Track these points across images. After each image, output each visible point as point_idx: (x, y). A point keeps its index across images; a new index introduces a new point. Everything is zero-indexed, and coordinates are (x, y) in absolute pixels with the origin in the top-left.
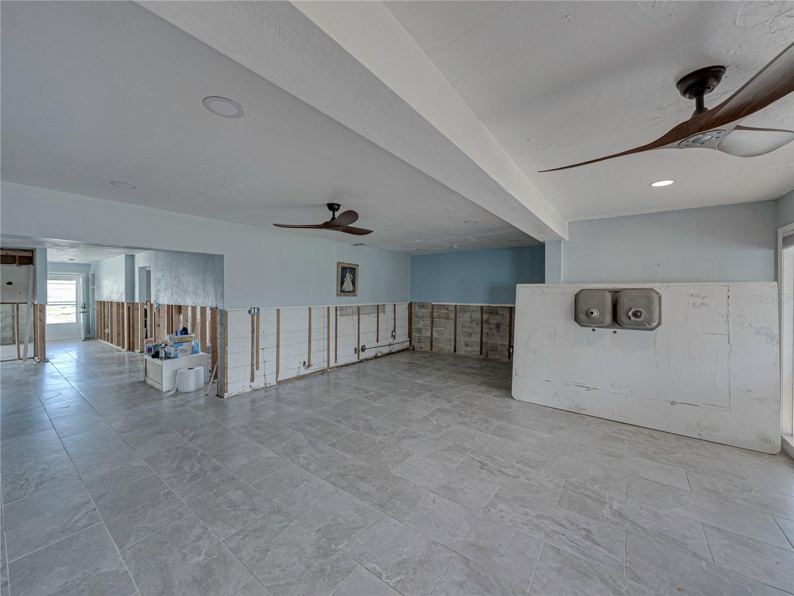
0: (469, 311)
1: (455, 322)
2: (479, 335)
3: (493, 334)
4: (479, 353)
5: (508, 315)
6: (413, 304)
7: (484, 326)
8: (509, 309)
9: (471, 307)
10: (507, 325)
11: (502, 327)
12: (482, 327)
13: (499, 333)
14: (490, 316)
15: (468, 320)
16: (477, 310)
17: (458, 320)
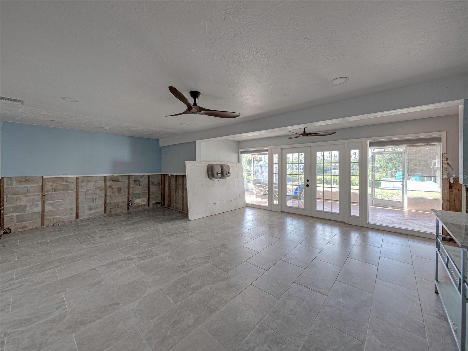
0: (93, 181)
1: (77, 192)
2: (103, 199)
3: (115, 196)
4: (103, 212)
5: (127, 181)
6: (5, 180)
7: (108, 191)
8: (127, 177)
9: (95, 178)
10: (126, 188)
11: (122, 190)
12: (106, 192)
13: (121, 194)
14: (113, 183)
15: (92, 188)
16: (101, 180)
17: (80, 189)
